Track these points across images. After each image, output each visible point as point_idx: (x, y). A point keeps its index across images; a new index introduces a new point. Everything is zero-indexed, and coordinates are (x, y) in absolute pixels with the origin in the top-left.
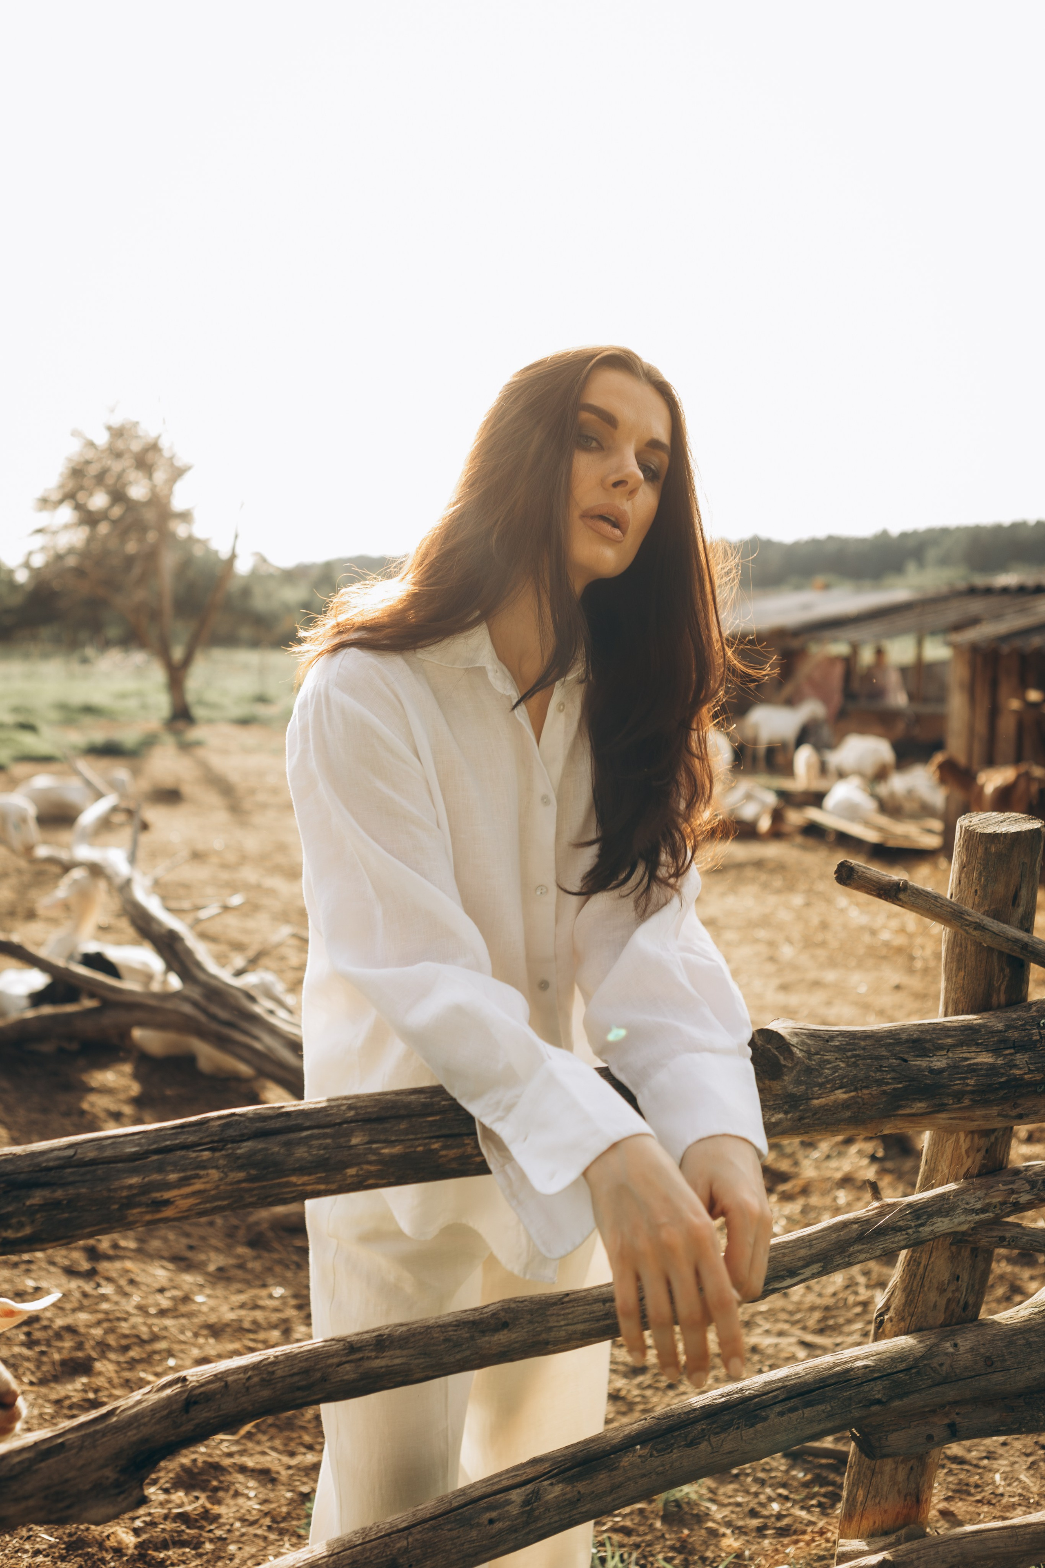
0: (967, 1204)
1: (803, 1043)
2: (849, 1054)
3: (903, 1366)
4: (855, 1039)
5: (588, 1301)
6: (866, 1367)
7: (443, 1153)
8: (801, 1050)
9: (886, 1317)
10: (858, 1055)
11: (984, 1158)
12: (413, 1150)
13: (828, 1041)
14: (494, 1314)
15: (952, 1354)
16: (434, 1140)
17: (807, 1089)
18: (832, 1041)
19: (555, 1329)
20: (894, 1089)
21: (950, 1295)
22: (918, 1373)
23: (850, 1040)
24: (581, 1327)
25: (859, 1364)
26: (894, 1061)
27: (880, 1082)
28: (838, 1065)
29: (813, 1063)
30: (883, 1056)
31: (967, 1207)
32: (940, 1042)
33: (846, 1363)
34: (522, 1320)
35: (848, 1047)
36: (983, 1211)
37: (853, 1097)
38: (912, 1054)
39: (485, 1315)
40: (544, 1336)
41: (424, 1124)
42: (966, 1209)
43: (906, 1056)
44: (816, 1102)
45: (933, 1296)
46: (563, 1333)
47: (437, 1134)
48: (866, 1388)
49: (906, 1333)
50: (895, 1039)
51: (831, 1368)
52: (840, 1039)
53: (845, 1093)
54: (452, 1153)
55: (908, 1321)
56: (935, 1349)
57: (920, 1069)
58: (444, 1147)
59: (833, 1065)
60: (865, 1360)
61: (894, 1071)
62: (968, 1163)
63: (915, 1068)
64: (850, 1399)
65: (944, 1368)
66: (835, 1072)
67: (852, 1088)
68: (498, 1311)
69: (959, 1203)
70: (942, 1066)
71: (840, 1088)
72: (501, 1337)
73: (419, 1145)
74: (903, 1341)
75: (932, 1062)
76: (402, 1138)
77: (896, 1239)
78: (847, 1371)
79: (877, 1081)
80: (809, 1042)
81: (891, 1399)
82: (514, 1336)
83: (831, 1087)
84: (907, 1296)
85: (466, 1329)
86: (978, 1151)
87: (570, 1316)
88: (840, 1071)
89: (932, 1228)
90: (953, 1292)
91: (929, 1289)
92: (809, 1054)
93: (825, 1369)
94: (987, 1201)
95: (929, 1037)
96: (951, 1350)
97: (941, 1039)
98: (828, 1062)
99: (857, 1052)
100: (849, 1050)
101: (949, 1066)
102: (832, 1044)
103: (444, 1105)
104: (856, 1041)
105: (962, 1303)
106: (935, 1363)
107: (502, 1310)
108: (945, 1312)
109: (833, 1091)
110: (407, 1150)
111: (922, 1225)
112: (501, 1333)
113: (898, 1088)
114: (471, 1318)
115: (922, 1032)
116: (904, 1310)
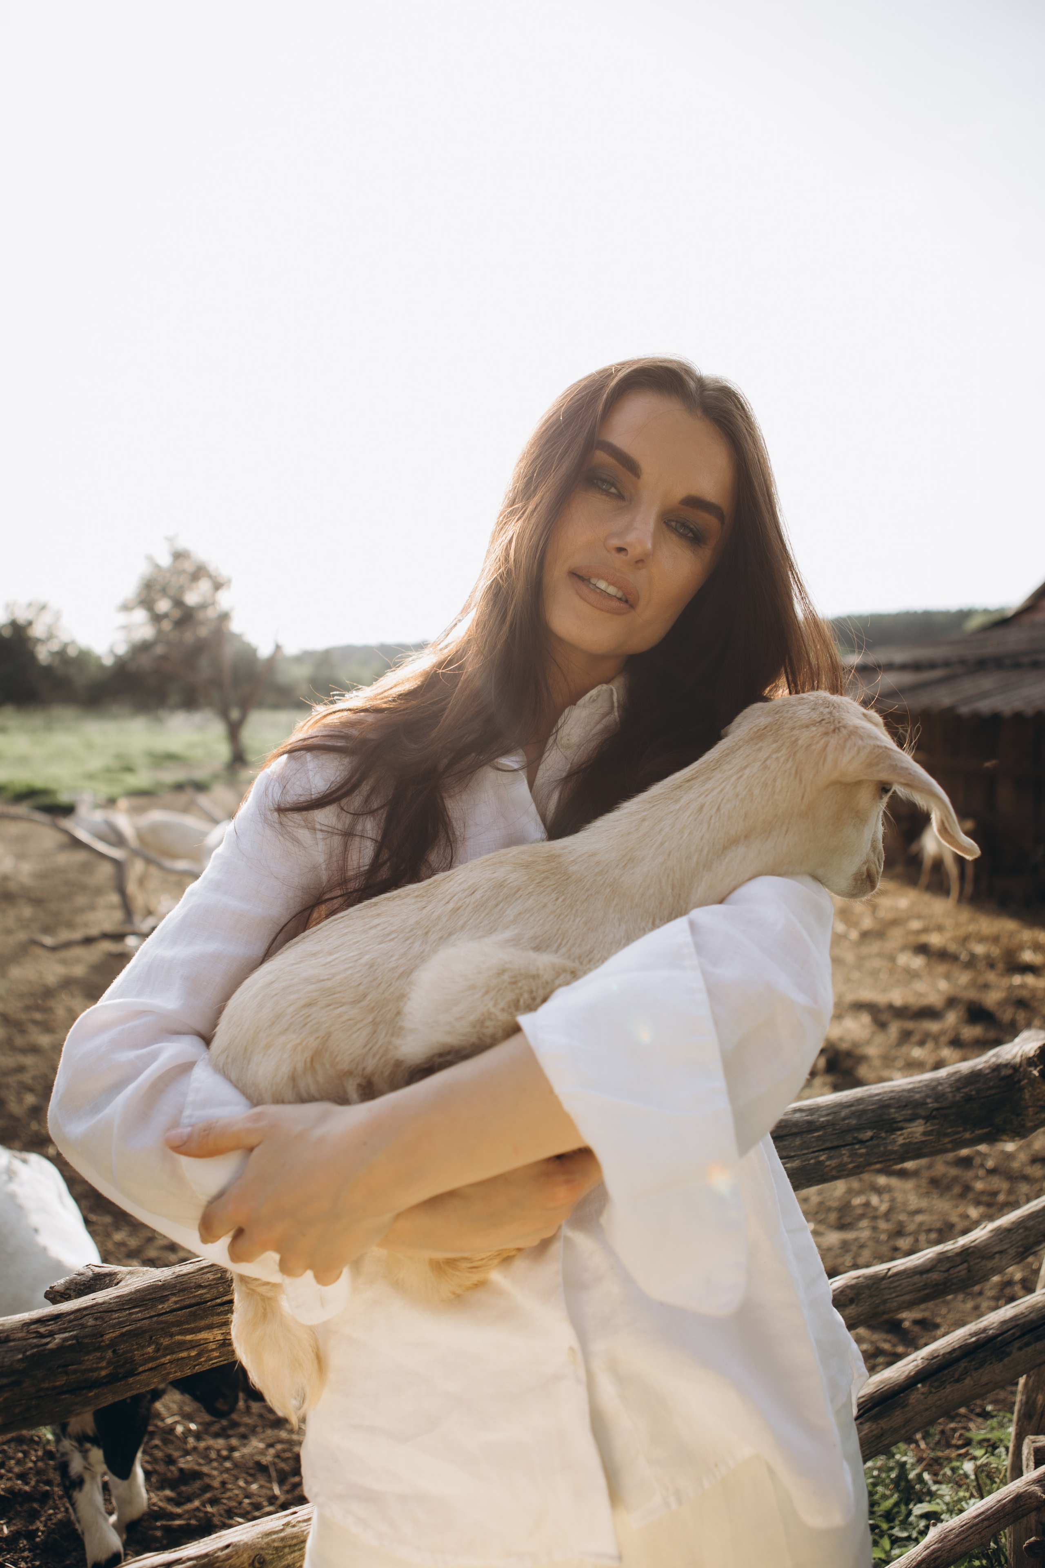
5: (908, 1274)
7: (828, 1163)
12: (807, 1162)
16: (821, 1153)
19: (889, 1301)
24: (907, 1297)
34: (863, 1296)
40: (882, 1308)
41: (813, 1140)
46: (895, 1304)
47: (823, 1147)
54: (833, 1163)
58: (829, 1158)
73: (812, 1159)
76: (799, 1153)
87: (899, 1289)
103: (823, 1121)
110: (804, 1164)
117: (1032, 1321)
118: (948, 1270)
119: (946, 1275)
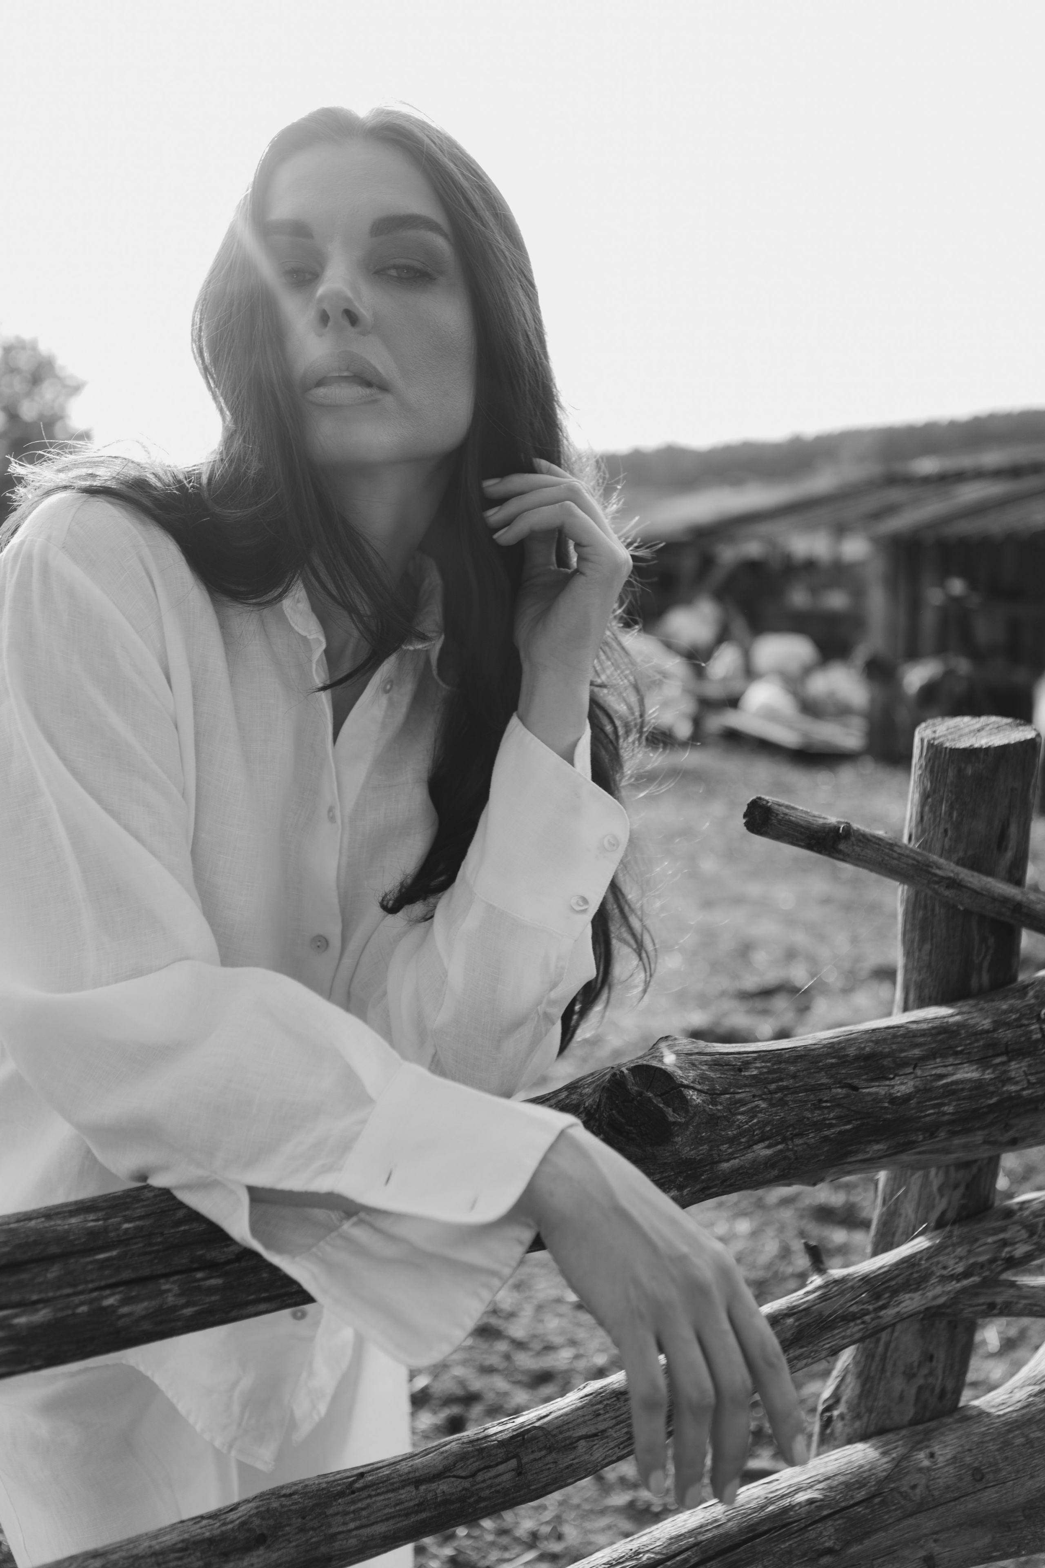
0: (945, 1268)
1: (703, 1078)
2: (773, 1086)
3: (861, 1495)
4: (780, 1063)
5: (393, 1484)
6: (811, 1502)
7: (125, 1310)
8: (699, 1091)
9: (836, 1413)
10: (787, 1088)
11: (964, 1196)
12: (70, 1312)
13: (740, 1070)
14: (243, 1523)
15: (928, 1469)
16: (108, 1292)
17: (711, 1149)
18: (747, 1069)
19: (340, 1537)
20: (840, 1133)
21: (920, 1381)
22: (883, 1503)
23: (773, 1065)
24: (380, 1529)
25: (802, 1497)
26: (839, 1090)
27: (818, 1126)
28: (757, 1106)
29: (719, 1107)
30: (822, 1084)
31: (945, 1272)
32: (903, 1055)
33: (782, 1497)
34: (287, 1528)
35: (771, 1076)
36: (966, 1275)
37: (781, 1151)
38: (864, 1077)
39: (230, 1526)
40: (323, 1549)
41: (90, 1267)
42: (942, 1276)
43: (855, 1082)
44: (725, 1166)
45: (898, 1384)
46: (353, 1542)
47: (113, 1280)
48: (812, 1534)
49: (864, 1437)
50: (839, 1058)
51: (763, 1507)
52: (758, 1065)
53: (768, 1147)
54: (140, 1308)
55: (865, 1420)
56: (904, 1464)
57: (877, 1099)
58: (124, 1302)
59: (749, 1106)
60: (809, 1491)
61: (839, 1105)
62: (941, 1205)
63: (869, 1098)
64: (790, 1552)
65: (918, 1491)
66: (753, 1118)
67: (779, 1139)
68: (250, 1516)
69: (934, 1268)
70: (908, 1091)
71: (761, 1140)
72: (255, 1560)
73: (81, 1304)
74: (861, 1454)
75: (893, 1086)
76: (51, 1294)
77: (849, 1332)
78: (785, 1510)
79: (815, 1124)
80: (712, 1075)
81: (848, 1544)
82: (275, 1556)
83: (747, 1142)
84: (863, 1385)
85: (198, 1554)
86: (956, 1187)
87: (364, 1513)
88: (760, 1115)
89: (897, 1310)
90: (926, 1376)
91: (893, 1373)
92: (713, 1095)
93: (755, 1510)
94: (972, 1261)
95: (887, 1050)
96: (926, 1463)
97: (905, 1051)
98: (742, 1102)
99: (785, 1083)
100: (773, 1081)
101: (917, 1090)
102: (747, 1074)
103: (127, 1229)
104: (783, 1066)
105: (937, 1390)
106: (905, 1485)
107: (256, 1515)
108: (916, 1404)
109: (750, 1146)
110: (60, 1315)
111: (884, 1307)
112: (255, 1553)
113: (846, 1131)
114: (207, 1534)
115: (877, 1042)
116: (859, 1404)
117: (727, 1536)
118: (473, 1475)
119: (466, 1484)
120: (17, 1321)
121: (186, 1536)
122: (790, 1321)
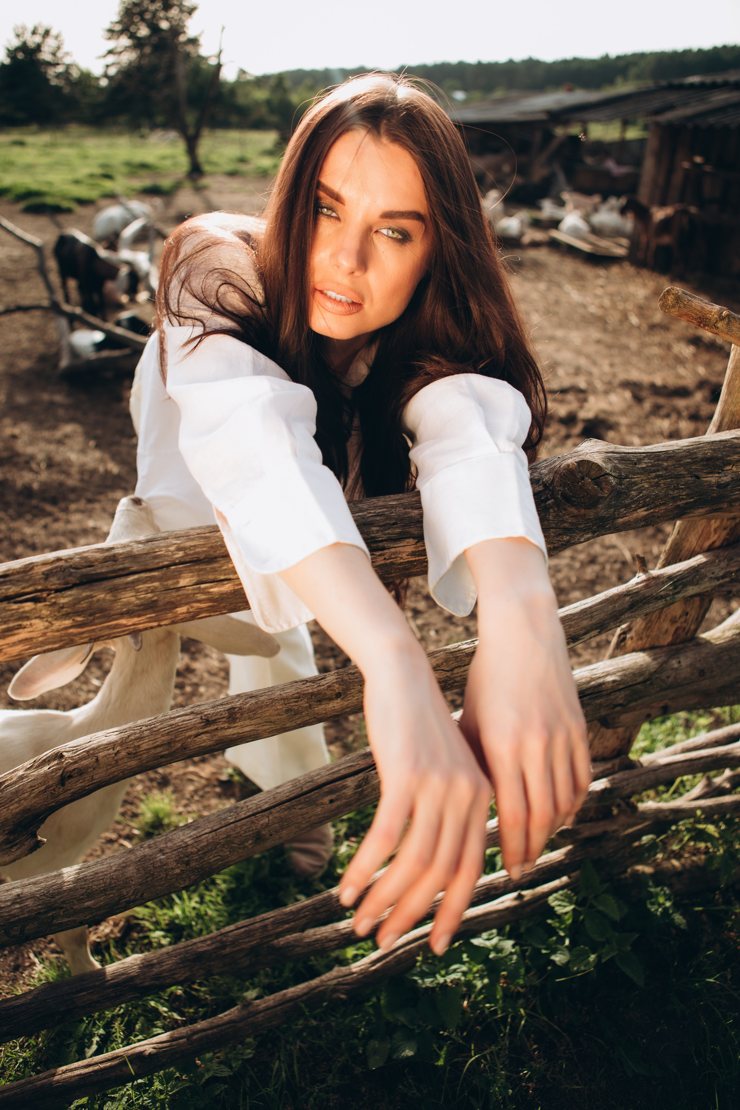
0: (713, 573)
1: (615, 468)
2: (654, 474)
3: (640, 679)
4: (659, 460)
6: (614, 681)
8: (614, 477)
9: (628, 636)
10: (661, 476)
11: (728, 534)
13: (636, 464)
14: (329, 687)
15: (677, 669)
17: (615, 511)
18: (640, 463)
20: (687, 503)
21: (678, 624)
22: (651, 684)
23: (655, 461)
25: (610, 679)
26: (690, 478)
27: (674, 499)
28: (643, 486)
29: (623, 487)
30: (681, 475)
31: (712, 576)
32: (729, 458)
33: (599, 678)
35: (653, 468)
36: (723, 577)
37: (651, 513)
38: (705, 471)
39: (322, 687)
42: (711, 578)
43: (699, 474)
44: (621, 520)
45: (666, 625)
48: (613, 697)
49: (643, 650)
50: (693, 459)
51: (589, 682)
52: (646, 461)
53: (646, 510)
55: (644, 641)
56: (664, 665)
57: (710, 485)
59: (639, 486)
60: (614, 676)
61: (688, 488)
62: (714, 538)
63: (706, 484)
64: (600, 705)
65: (670, 679)
66: (640, 493)
67: (653, 506)
68: (333, 683)
69: (708, 574)
70: (728, 480)
71: (643, 507)
72: (335, 705)
74: (642, 659)
75: (720, 477)
77: (657, 605)
78: (600, 685)
79: (674, 498)
80: (620, 466)
81: (630, 702)
82: (346, 703)
83: (635, 507)
84: (647, 624)
85: (306, 700)
86: (725, 529)
88: (644, 492)
89: (684, 594)
90: (682, 623)
91: (664, 620)
92: (620, 478)
93: (584, 683)
94: (728, 570)
95: (720, 455)
96: (676, 666)
97: (730, 456)
98: (635, 484)
99: (660, 473)
100: (654, 471)
101: (733, 480)
102: (639, 466)
104: (660, 462)
105: (686, 630)
106: (664, 676)
107: (336, 683)
108: (673, 635)
109: (636, 510)
111: (678, 593)
112: (335, 701)
113: (690, 502)
114: (310, 691)
115: (714, 450)
116: (642, 633)
120: (212, 590)
121: (299, 691)
122: (628, 598)
